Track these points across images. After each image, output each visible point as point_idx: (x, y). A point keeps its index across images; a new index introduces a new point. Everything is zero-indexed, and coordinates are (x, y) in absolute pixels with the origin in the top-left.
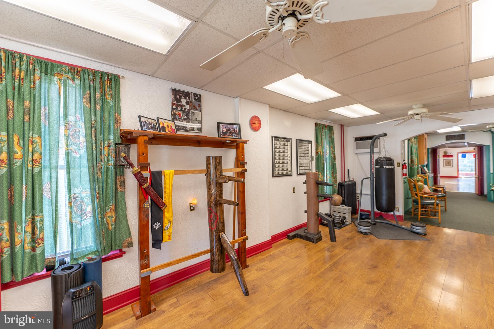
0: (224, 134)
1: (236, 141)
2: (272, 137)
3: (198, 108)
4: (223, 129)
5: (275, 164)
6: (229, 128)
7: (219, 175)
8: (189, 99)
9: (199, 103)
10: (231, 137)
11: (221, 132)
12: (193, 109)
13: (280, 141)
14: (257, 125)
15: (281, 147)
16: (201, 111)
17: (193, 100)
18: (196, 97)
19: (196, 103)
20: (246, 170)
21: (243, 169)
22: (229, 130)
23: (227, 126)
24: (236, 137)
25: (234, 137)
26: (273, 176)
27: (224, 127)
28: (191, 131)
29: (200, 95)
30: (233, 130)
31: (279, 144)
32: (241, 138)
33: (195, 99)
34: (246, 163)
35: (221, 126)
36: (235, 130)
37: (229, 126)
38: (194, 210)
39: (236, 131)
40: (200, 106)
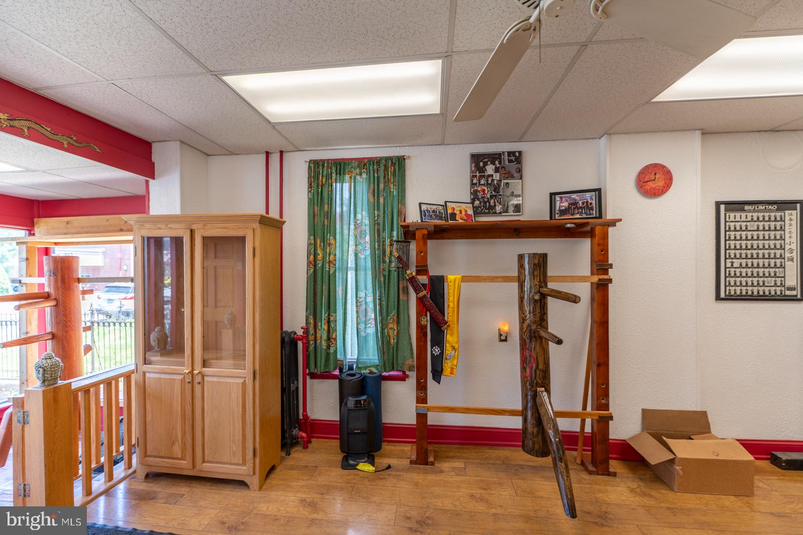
0: (563, 212)
1: (588, 223)
2: (718, 204)
3: (516, 175)
4: (562, 204)
5: (726, 268)
6: (574, 199)
7: (538, 286)
8: (500, 163)
9: (518, 166)
10: (578, 216)
11: (557, 208)
12: (507, 178)
13: (750, 211)
14: (660, 183)
15: (752, 226)
16: (521, 178)
17: (507, 163)
18: (513, 158)
19: (513, 167)
20: (610, 281)
21: (605, 277)
22: (575, 203)
23: (570, 198)
24: (590, 214)
25: (584, 216)
26: (718, 298)
27: (564, 200)
28: (503, 214)
29: (520, 153)
30: (583, 203)
31: (743, 219)
32: (600, 217)
33: (510, 161)
34: (611, 266)
35: (558, 198)
36: (587, 202)
37: (574, 196)
38: (505, 340)
39: (591, 204)
40: (520, 171)
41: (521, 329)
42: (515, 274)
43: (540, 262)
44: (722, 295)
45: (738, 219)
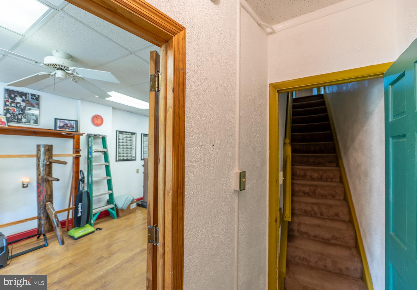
0: (60, 127)
1: (72, 134)
2: (117, 131)
3: (35, 106)
4: (60, 124)
5: (118, 151)
6: (66, 123)
7: (48, 159)
8: (26, 98)
9: (37, 102)
10: (68, 130)
11: (58, 125)
12: (30, 106)
13: (125, 134)
14: (99, 122)
15: (125, 139)
16: (39, 108)
17: (30, 99)
18: (34, 98)
19: (34, 102)
20: (80, 156)
21: (78, 154)
22: (67, 125)
23: (64, 122)
24: (73, 130)
25: (70, 130)
26: (116, 161)
27: (61, 122)
29: (38, 96)
30: (70, 125)
31: (123, 137)
32: (77, 131)
33: (32, 98)
34: (81, 150)
35: (58, 121)
36: (72, 125)
37: (66, 121)
38: (27, 187)
39: (73, 126)
40: (38, 104)
41: (38, 179)
42: (35, 153)
43: (49, 149)
44: (117, 160)
45: (122, 136)
